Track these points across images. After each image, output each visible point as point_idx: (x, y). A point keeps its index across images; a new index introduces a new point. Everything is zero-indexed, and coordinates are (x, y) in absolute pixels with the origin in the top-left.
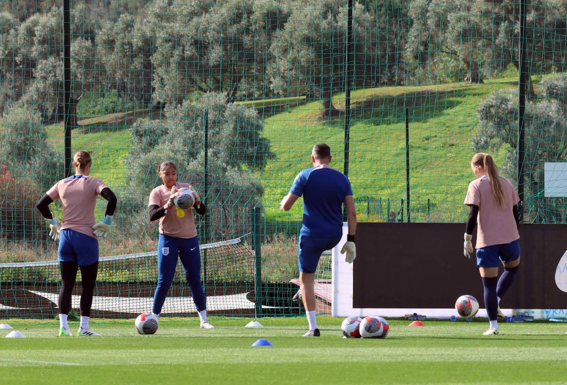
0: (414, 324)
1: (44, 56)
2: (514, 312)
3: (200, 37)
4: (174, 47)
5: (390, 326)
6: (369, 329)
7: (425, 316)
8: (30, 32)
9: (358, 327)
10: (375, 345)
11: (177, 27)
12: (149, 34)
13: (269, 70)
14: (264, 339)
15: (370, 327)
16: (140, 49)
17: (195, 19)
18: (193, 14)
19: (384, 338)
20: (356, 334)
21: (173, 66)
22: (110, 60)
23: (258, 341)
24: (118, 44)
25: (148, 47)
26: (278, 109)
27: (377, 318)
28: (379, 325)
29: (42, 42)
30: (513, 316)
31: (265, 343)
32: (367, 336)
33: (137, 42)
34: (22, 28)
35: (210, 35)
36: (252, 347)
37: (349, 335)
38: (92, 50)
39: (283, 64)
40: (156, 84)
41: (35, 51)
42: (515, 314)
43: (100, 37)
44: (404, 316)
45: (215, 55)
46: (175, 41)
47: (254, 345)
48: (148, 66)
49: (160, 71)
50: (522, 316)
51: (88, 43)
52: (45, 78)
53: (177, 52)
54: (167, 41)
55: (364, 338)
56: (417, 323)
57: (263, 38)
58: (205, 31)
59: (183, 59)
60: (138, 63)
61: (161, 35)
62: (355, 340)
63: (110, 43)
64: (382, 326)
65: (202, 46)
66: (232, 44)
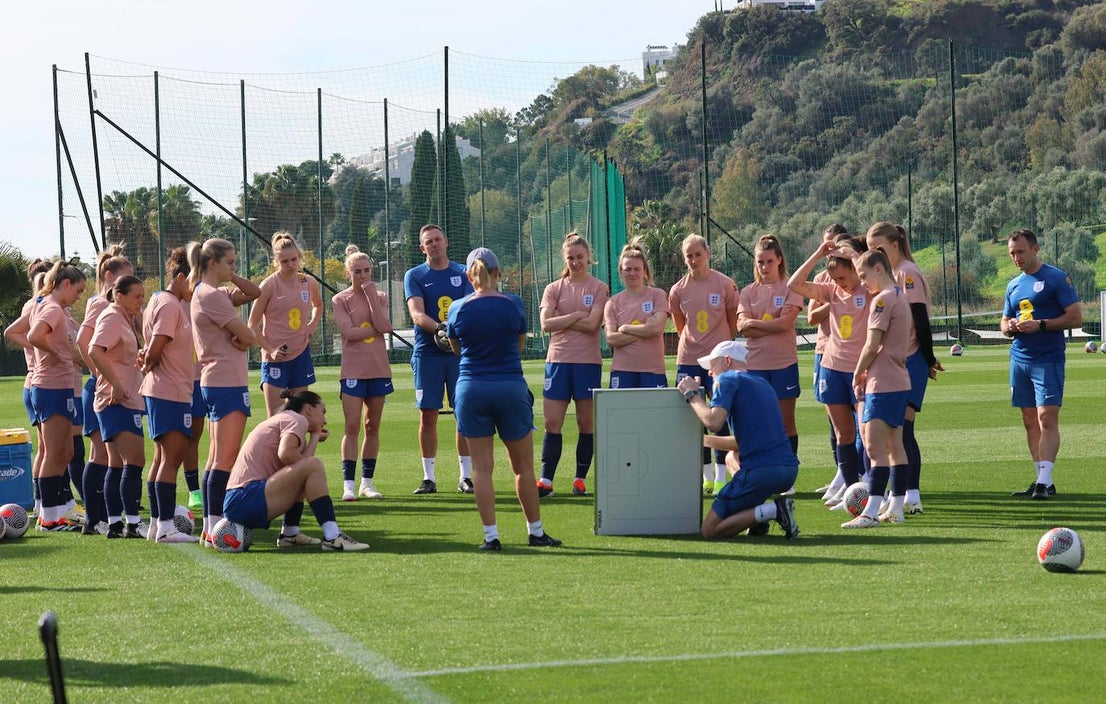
1: (980, 206)
3: (1062, 193)
4: (1048, 199)
8: (973, 193)
11: (1049, 188)
12: (1034, 192)
13: (1098, 210)
16: (1029, 201)
17: (1059, 184)
18: (1057, 181)
21: (1047, 209)
22: (1013, 206)
24: (1018, 198)
25: (1034, 199)
29: (978, 199)
33: (1028, 197)
34: (968, 191)
35: (1067, 193)
38: (1005, 203)
40: (1038, 218)
41: (975, 203)
43: (1009, 194)
45: (1069, 202)
46: (1048, 196)
48: (1035, 210)
49: (1041, 212)
51: (1003, 199)
52: (980, 218)
53: (1050, 201)
54: (1044, 196)
57: (1094, 193)
58: (1064, 190)
59: (1053, 204)
60: (1029, 208)
61: (1040, 193)
63: (1014, 198)
65: (1062, 198)
66: (1078, 196)
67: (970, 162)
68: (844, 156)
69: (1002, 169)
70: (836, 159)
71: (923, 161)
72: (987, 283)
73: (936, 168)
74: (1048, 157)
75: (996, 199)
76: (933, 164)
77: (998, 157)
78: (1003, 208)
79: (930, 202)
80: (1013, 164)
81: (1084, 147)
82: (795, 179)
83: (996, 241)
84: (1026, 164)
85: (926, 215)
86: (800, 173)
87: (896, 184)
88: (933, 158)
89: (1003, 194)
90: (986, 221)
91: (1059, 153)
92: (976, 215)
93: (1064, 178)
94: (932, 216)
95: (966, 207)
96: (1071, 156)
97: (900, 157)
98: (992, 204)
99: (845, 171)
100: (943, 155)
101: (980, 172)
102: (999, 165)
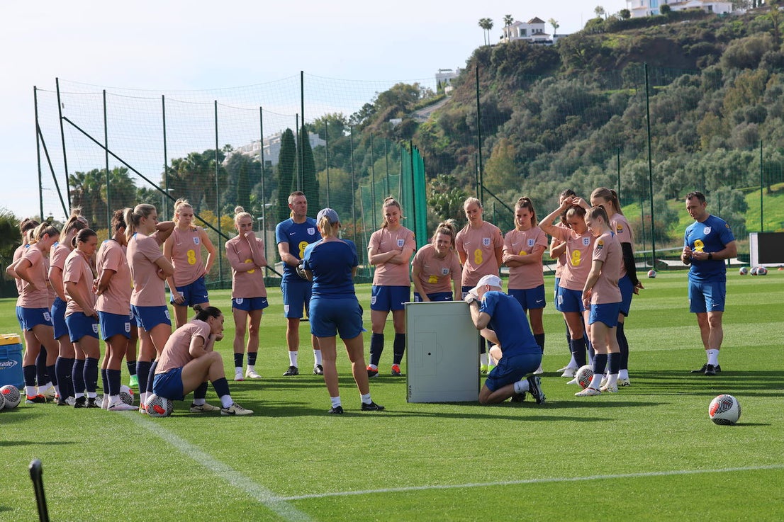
1: (667, 176)
3: (723, 166)
8: (661, 167)
11: (714, 163)
12: (703, 166)
13: (747, 177)
16: (700, 172)
17: (721, 160)
18: (719, 159)
21: (713, 177)
22: (690, 176)
24: (693, 170)
25: (704, 171)
26: (751, 191)
29: (665, 171)
33: (699, 169)
34: (659, 166)
35: (726, 166)
38: (683, 173)
39: (752, 175)
40: (706, 184)
41: (663, 174)
43: (686, 167)
45: (728, 172)
46: (713, 168)
48: (704, 178)
49: (708, 179)
51: (682, 170)
53: (714, 172)
54: (710, 168)
57: (744, 166)
58: (724, 164)
59: (716, 174)
60: (700, 177)
61: (708, 167)
63: (690, 170)
65: (723, 170)
66: (734, 168)
67: (659, 146)
68: (573, 143)
69: (681, 150)
70: (568, 145)
71: (628, 146)
72: (672, 228)
73: (637, 150)
74: (713, 142)
75: (678, 171)
76: (635, 148)
77: (678, 142)
78: (682, 177)
79: (633, 173)
80: (689, 147)
81: (736, 135)
82: (541, 158)
83: (678, 200)
84: (697, 147)
85: (630, 183)
86: (543, 155)
87: (610, 161)
88: (634, 144)
89: (682, 167)
90: (671, 185)
91: (720, 139)
92: (664, 181)
93: (724, 156)
94: (634, 183)
95: (657, 177)
96: (729, 141)
97: (612, 143)
98: (675, 174)
99: (575, 153)
100: (641, 141)
101: (666, 153)
102: (679, 148)
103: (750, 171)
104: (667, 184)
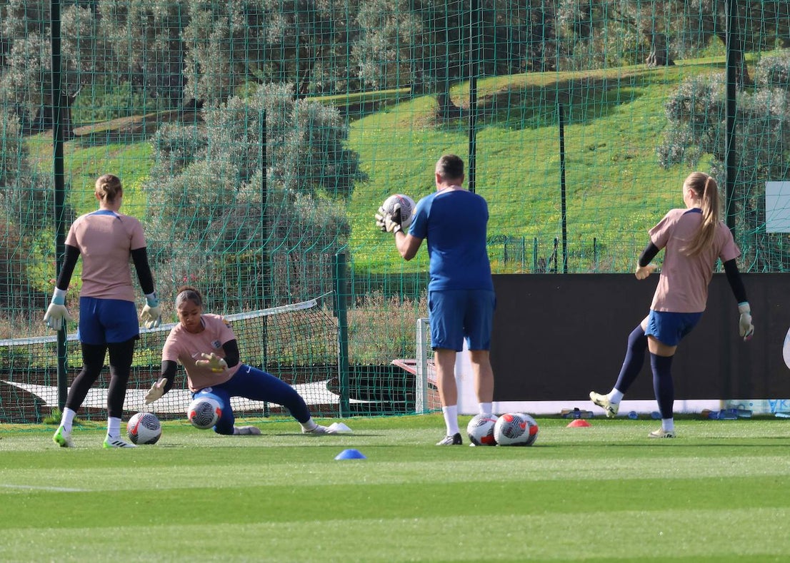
0: (576, 424)
1: (21, 33)
2: (722, 405)
4: (214, 18)
5: (539, 428)
6: (508, 432)
7: (592, 412)
9: (492, 430)
10: (517, 456)
13: (356, 51)
14: (352, 450)
15: (510, 429)
16: (165, 21)
19: (531, 446)
20: (489, 440)
21: (214, 45)
22: (121, 37)
23: (344, 453)
24: (131, 15)
25: (177, 18)
26: (370, 107)
27: (520, 415)
28: (524, 426)
29: (19, 13)
30: (722, 411)
31: (355, 455)
32: (507, 443)
33: (160, 10)
36: (336, 462)
37: (480, 442)
38: (94, 24)
39: (377, 41)
40: (189, 72)
41: (9, 26)
42: (725, 408)
43: (105, 3)
44: (560, 412)
45: (276, 28)
47: (338, 458)
48: (177, 47)
49: (195, 53)
50: (735, 410)
51: (87, 13)
53: (219, 25)
54: (206, 8)
55: (501, 445)
56: (579, 422)
59: (227, 35)
60: (161, 42)
62: (488, 449)
63: (120, 13)
64: (527, 428)
65: (256, 17)
66: (300, 12)
90: (40, 75)
103: (364, 25)
104: (22, 67)
